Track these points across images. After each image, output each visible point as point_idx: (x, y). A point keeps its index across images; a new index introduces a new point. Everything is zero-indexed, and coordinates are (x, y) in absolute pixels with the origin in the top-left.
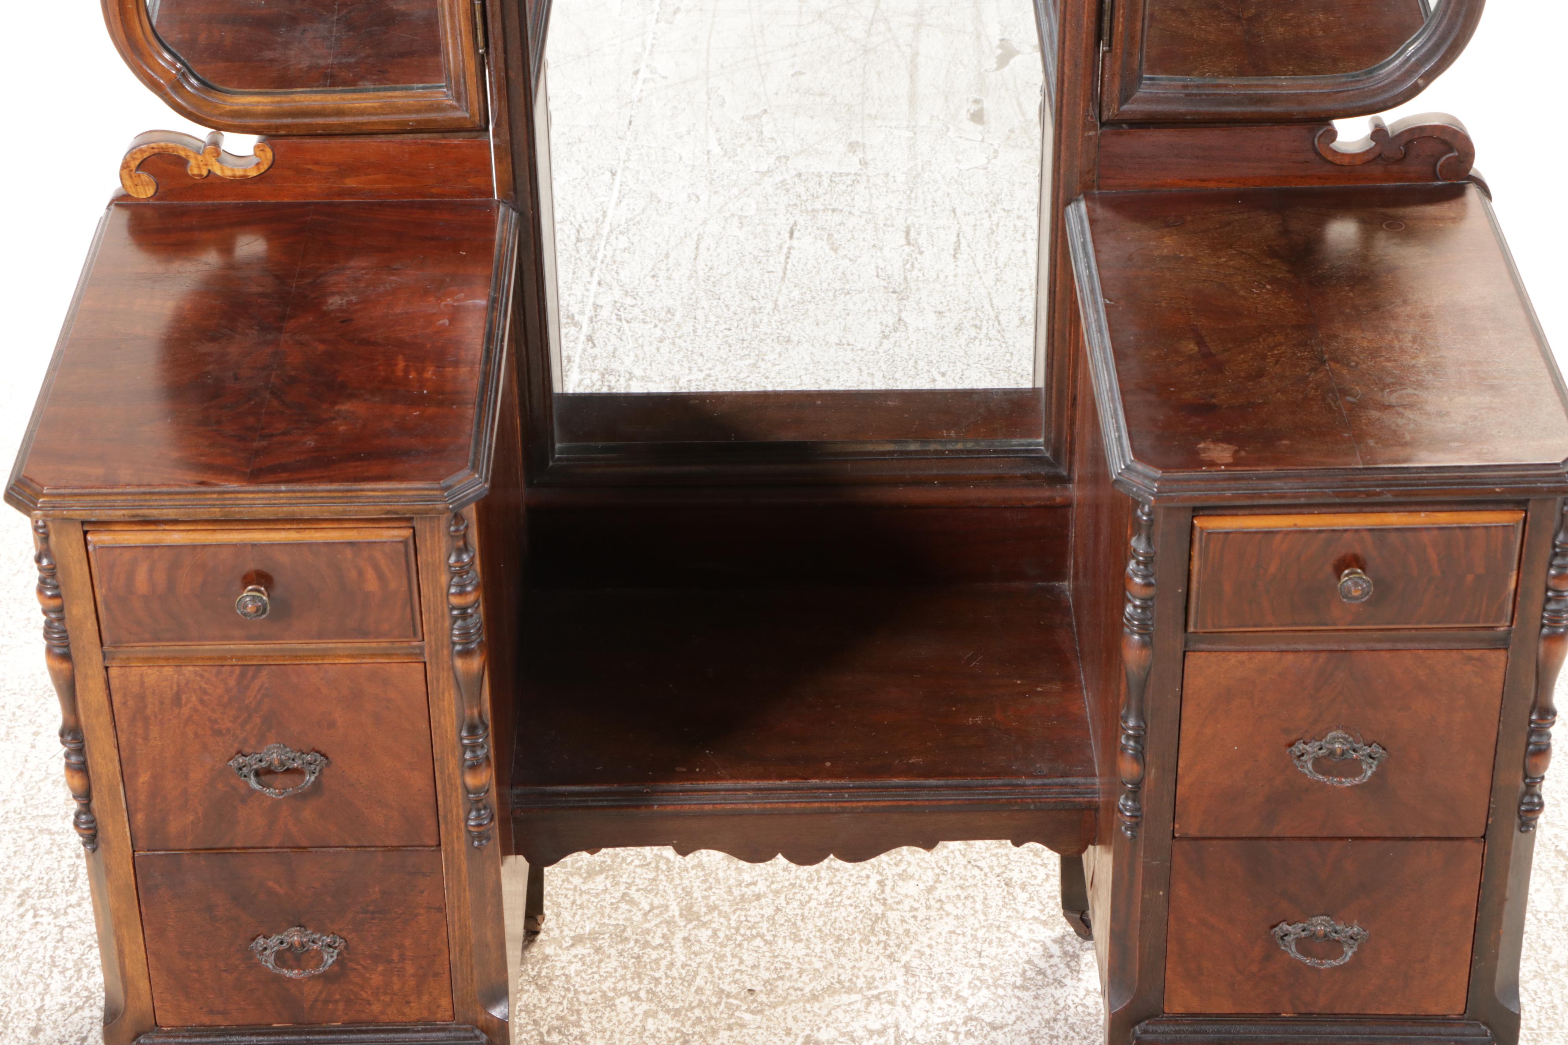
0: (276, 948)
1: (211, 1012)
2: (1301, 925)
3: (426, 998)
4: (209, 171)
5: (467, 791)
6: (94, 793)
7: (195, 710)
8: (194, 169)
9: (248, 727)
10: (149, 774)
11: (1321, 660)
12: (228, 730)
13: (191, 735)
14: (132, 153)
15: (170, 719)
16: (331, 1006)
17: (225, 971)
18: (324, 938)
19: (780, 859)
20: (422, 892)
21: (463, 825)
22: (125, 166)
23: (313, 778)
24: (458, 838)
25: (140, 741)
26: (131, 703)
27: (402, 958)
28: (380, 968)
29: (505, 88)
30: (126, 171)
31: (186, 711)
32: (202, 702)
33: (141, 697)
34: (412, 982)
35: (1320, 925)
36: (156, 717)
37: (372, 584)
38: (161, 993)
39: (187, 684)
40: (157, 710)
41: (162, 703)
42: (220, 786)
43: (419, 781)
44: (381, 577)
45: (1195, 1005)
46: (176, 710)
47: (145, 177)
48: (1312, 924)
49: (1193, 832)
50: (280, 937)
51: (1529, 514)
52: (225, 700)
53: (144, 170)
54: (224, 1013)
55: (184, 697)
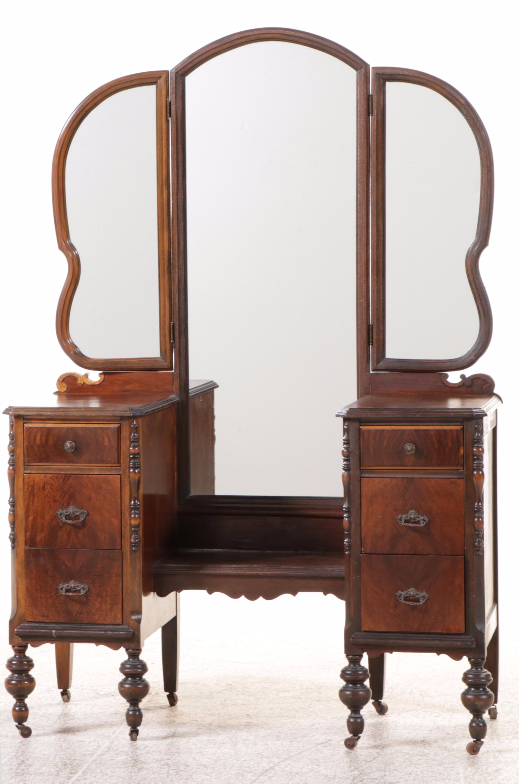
0: (66, 588)
1: (43, 616)
2: (406, 592)
3: (113, 613)
4: (84, 383)
5: (131, 526)
6: (16, 523)
7: (49, 492)
8: (79, 382)
9: (64, 499)
10: (32, 516)
11: (405, 482)
12: (58, 500)
13: (47, 502)
14: (61, 377)
15: (41, 495)
16: (82, 615)
17: (49, 598)
18: (82, 585)
19: (243, 597)
20: (114, 568)
21: (129, 540)
22: (58, 380)
23: (82, 519)
24: (127, 545)
25: (31, 503)
26: (30, 489)
27: (107, 596)
28: (99, 600)
29: (179, 355)
30: (59, 382)
31: (46, 492)
32: (51, 488)
33: (33, 486)
34: (109, 607)
35: (412, 591)
36: (37, 494)
37: (106, 442)
38: (28, 607)
39: (47, 481)
40: (37, 491)
41: (39, 489)
42: (54, 522)
43: (116, 522)
44: (109, 440)
45: (373, 628)
46: (43, 492)
47: (64, 384)
48: (409, 591)
49: (368, 551)
50: (68, 584)
51: (464, 426)
52: (58, 488)
53: (64, 382)
54: (47, 616)
55: (46, 486)
